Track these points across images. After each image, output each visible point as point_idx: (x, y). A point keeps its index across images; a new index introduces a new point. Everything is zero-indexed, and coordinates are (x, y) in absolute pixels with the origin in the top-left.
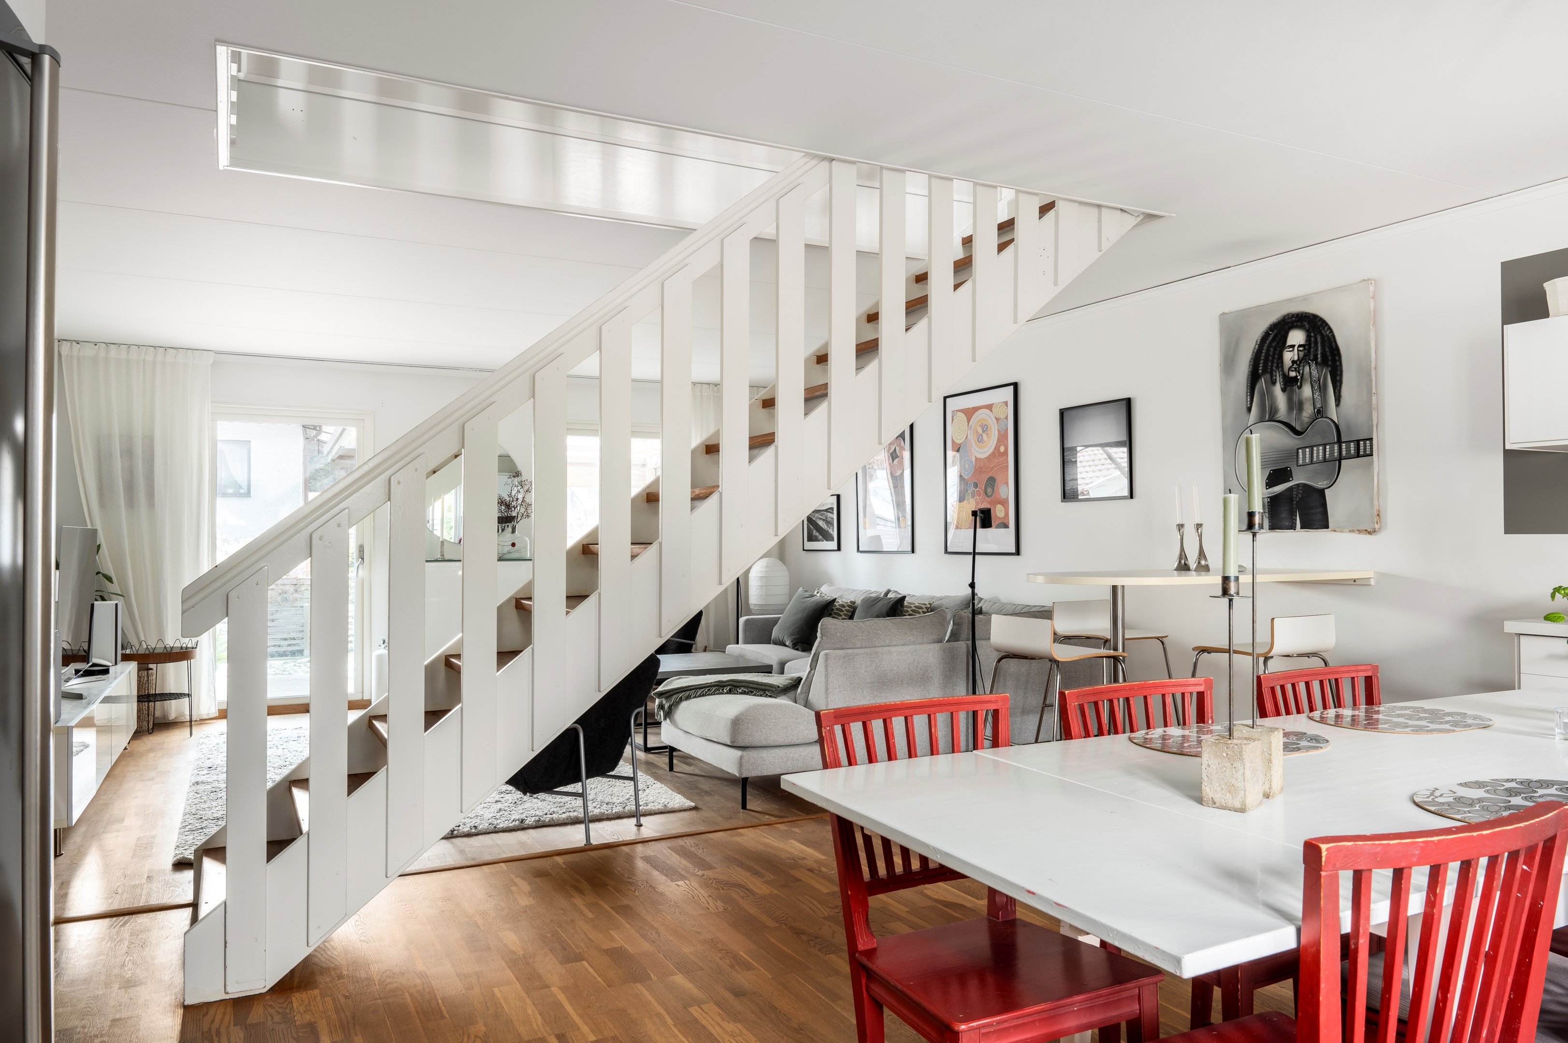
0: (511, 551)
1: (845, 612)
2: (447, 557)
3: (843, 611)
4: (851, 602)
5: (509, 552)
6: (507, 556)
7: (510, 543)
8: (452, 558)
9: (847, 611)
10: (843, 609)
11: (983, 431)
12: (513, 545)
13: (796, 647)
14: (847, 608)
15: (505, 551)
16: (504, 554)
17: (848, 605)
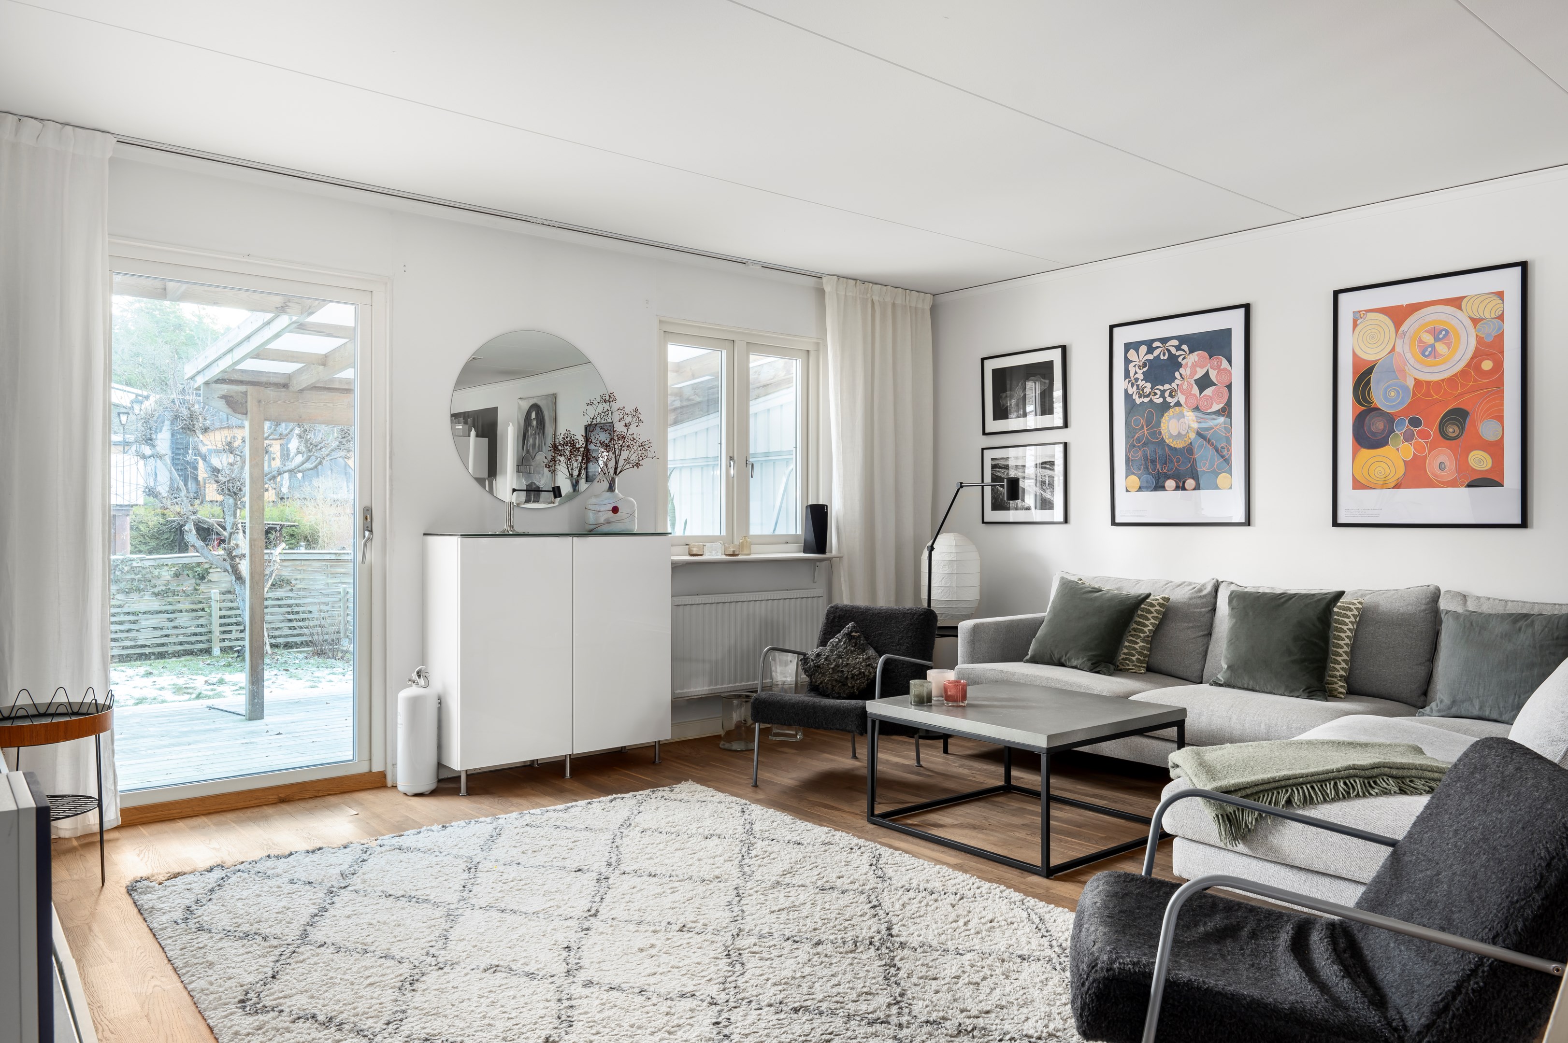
0: (612, 520)
1: (1155, 614)
2: (519, 529)
3: (1152, 613)
4: (1164, 599)
5: (608, 522)
6: (606, 528)
7: (610, 507)
8: (526, 531)
9: (1157, 612)
10: (1152, 609)
11: (1437, 339)
12: (615, 510)
13: (1097, 670)
14: (1158, 608)
15: (602, 520)
16: (600, 525)
17: (1159, 604)
